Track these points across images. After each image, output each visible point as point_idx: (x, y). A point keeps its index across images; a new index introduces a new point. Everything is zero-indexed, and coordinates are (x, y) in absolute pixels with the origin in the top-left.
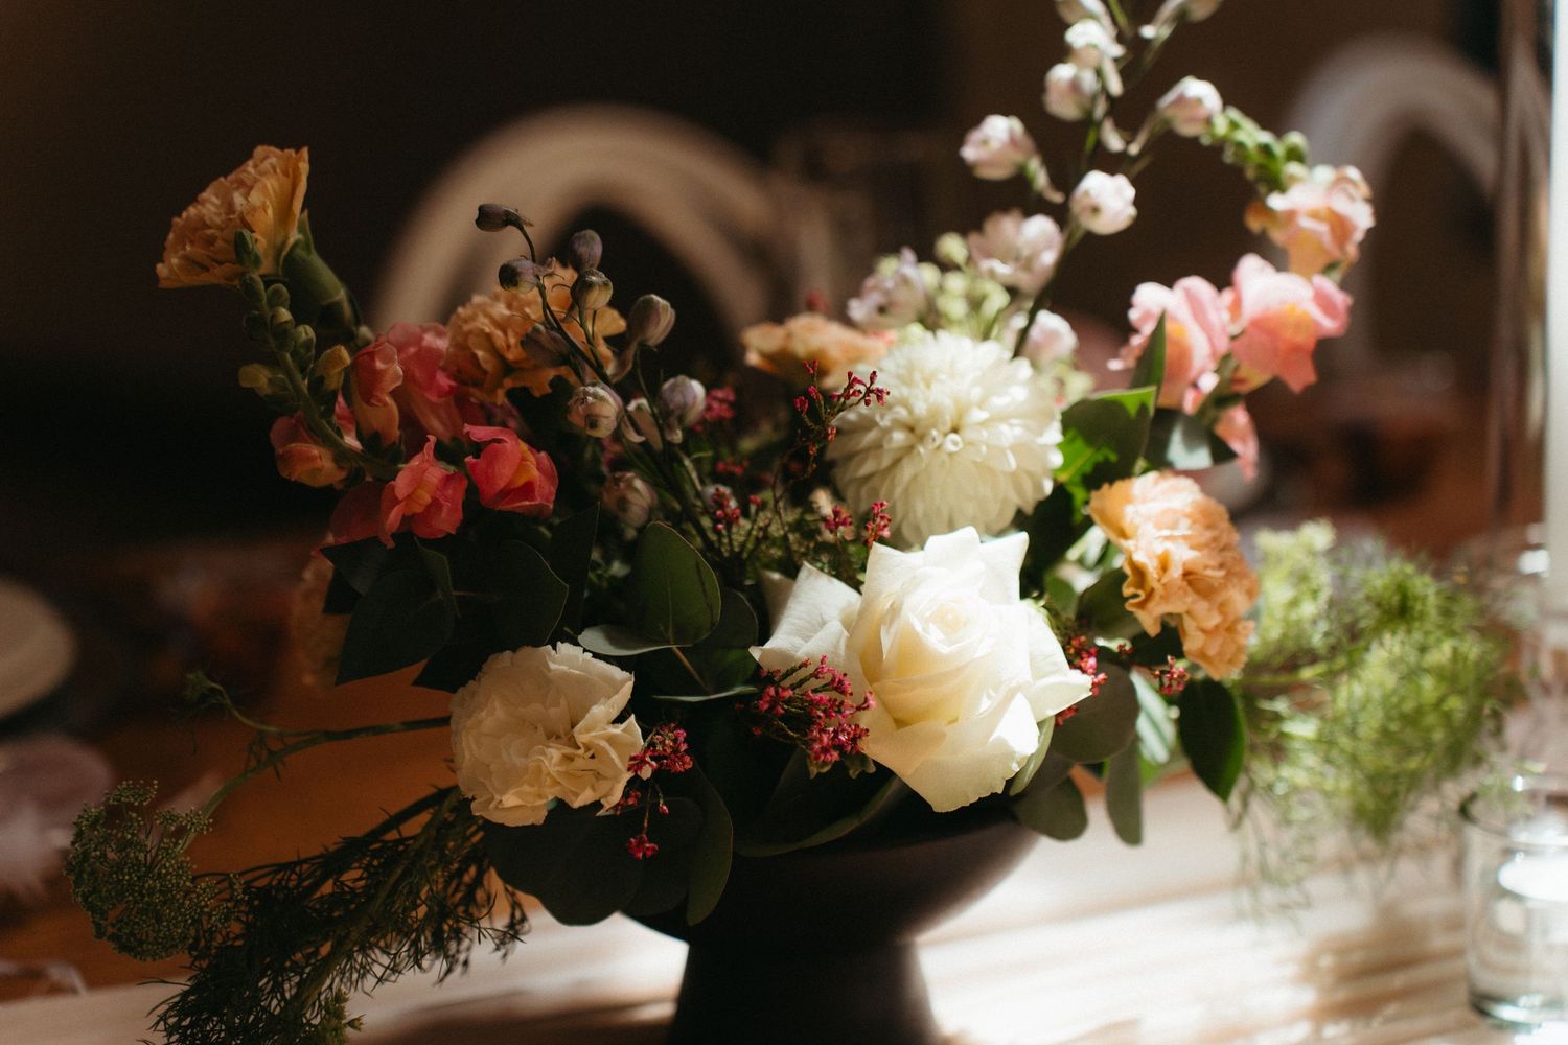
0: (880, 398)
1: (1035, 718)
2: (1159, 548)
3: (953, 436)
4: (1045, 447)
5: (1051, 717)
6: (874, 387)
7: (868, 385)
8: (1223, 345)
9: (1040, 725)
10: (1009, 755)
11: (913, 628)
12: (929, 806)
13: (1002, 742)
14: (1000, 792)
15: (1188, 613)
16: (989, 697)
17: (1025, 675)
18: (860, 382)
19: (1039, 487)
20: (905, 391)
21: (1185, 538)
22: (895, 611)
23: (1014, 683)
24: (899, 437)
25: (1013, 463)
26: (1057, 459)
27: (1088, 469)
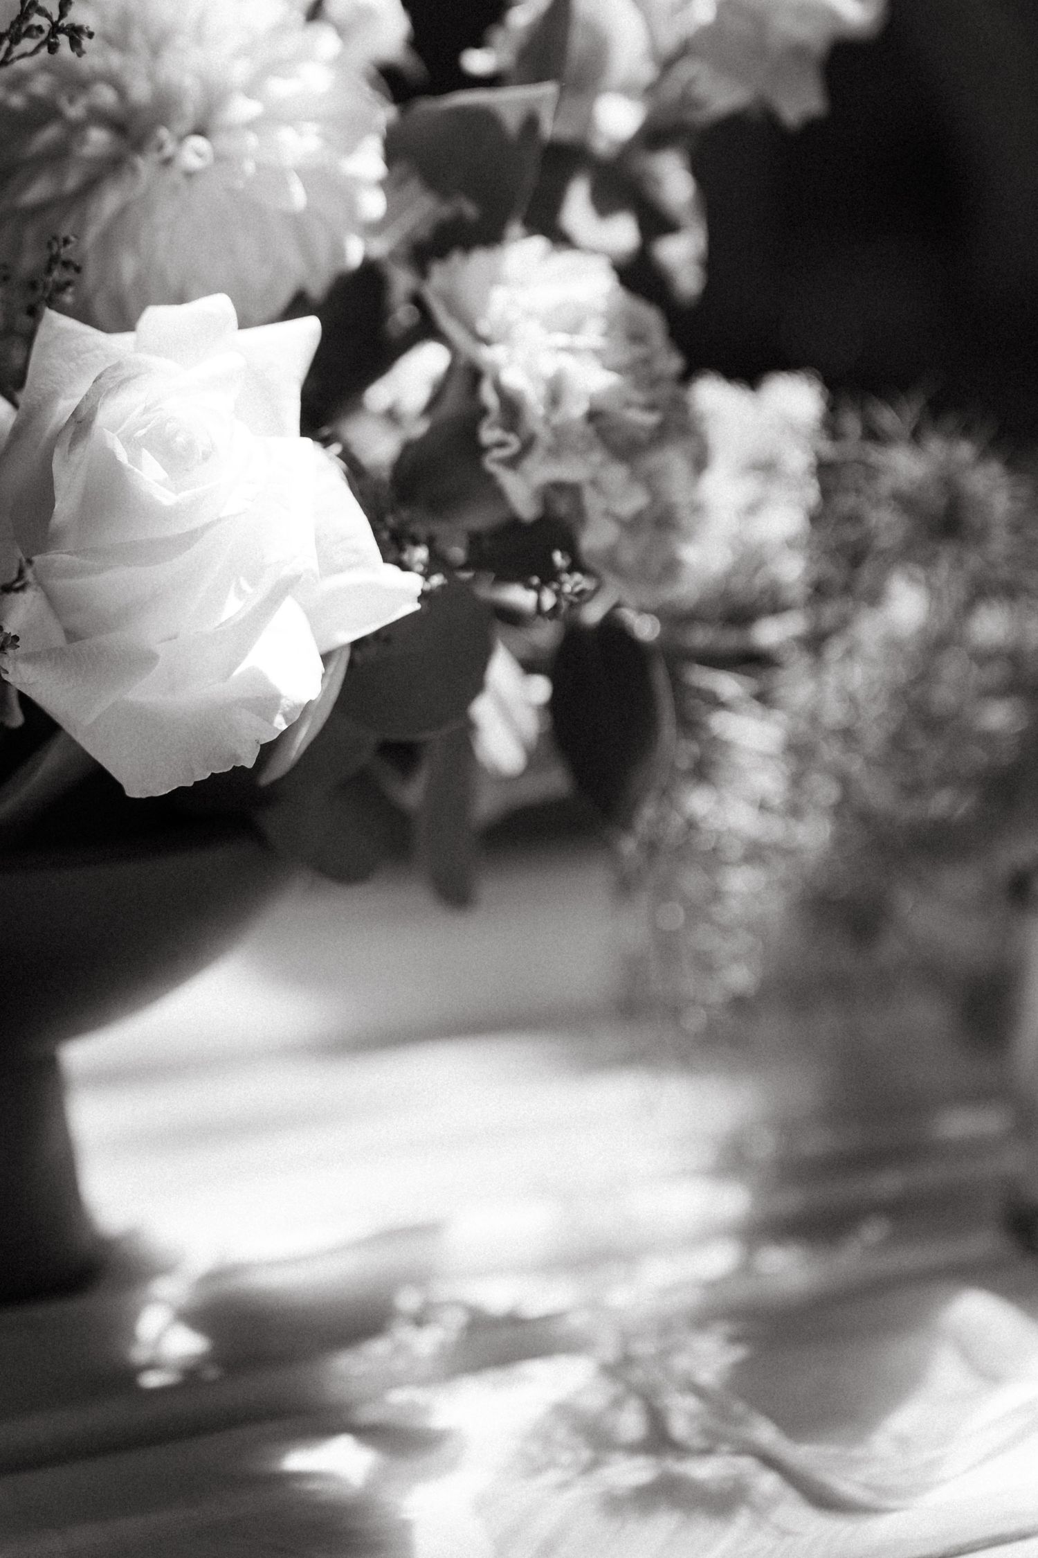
0: (75, 44)
1: (319, 647)
2: (548, 366)
3: (198, 142)
4: (355, 181)
5: (342, 647)
6: (65, 22)
7: (55, 18)
8: (669, 39)
9: (326, 658)
10: (266, 703)
11: (115, 457)
12: (119, 787)
13: (257, 678)
14: (249, 764)
15: (594, 483)
16: (240, 592)
17: (305, 560)
18: (42, 12)
19: (338, 251)
20: (115, 60)
21: (597, 353)
22: (81, 423)
23: (287, 571)
24: (98, 139)
25: (298, 196)
26: (374, 204)
27: (424, 232)
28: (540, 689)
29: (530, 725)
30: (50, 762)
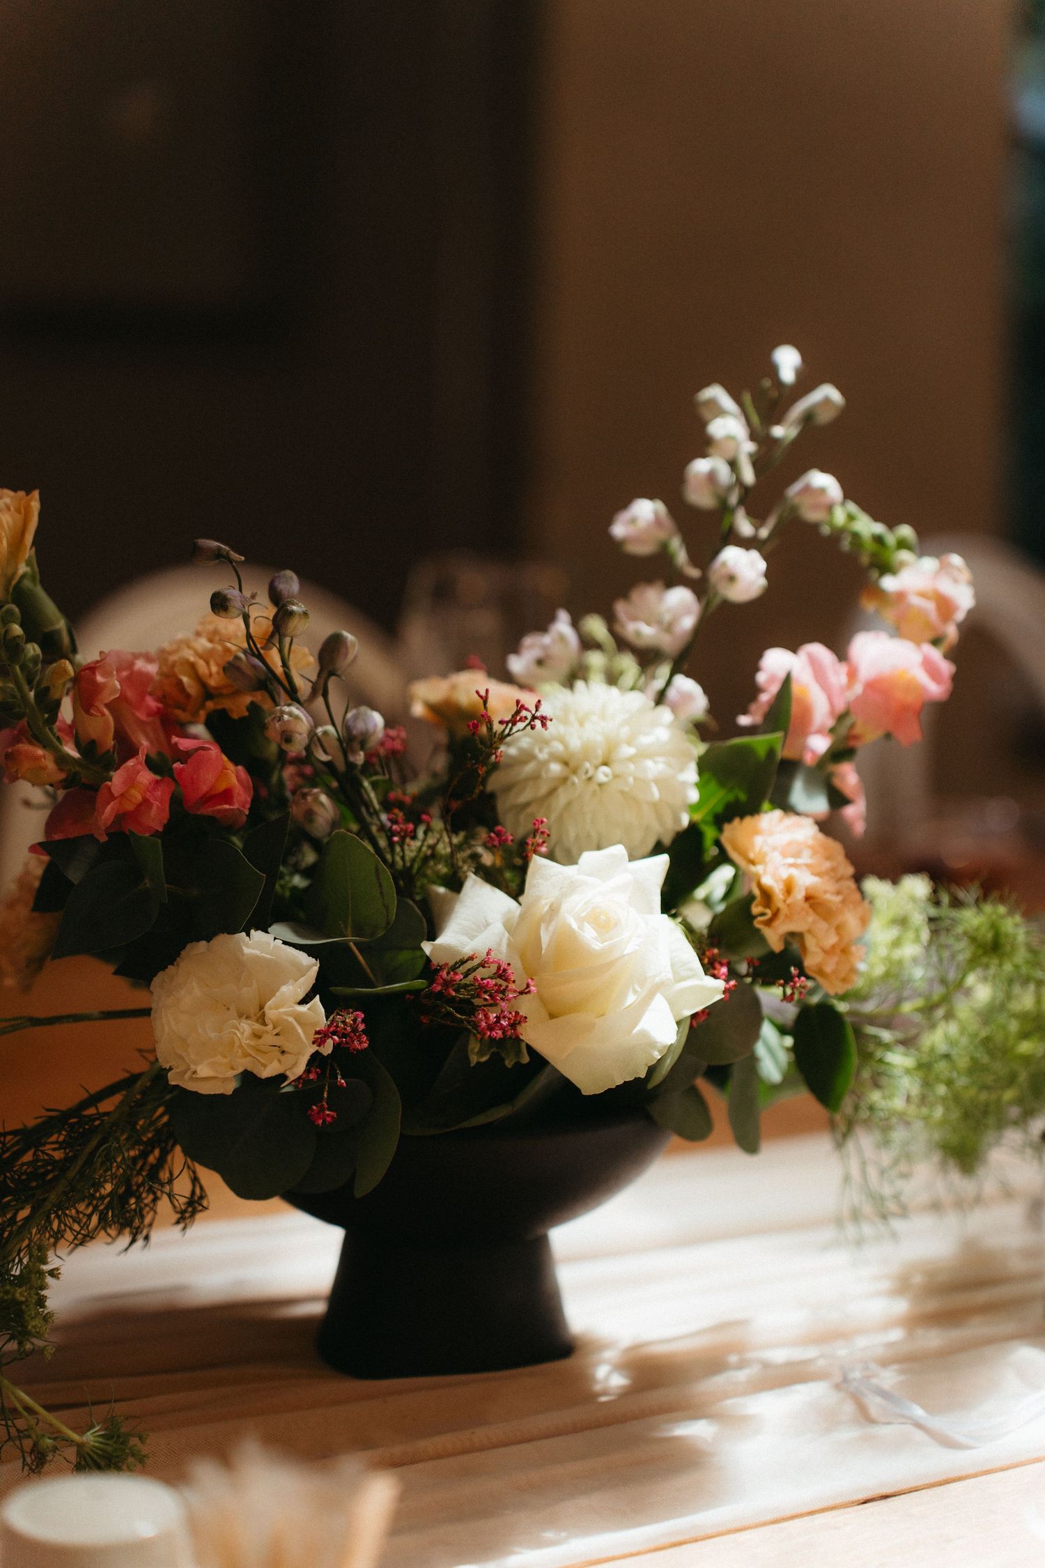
0: (544, 725)
1: (675, 1018)
2: (785, 873)
3: (605, 769)
4: (684, 784)
5: (686, 1018)
6: (538, 714)
7: (533, 712)
8: (840, 706)
9: (678, 1023)
10: (652, 1044)
11: (571, 927)
12: (578, 1090)
13: (644, 1034)
14: (643, 1075)
15: (809, 931)
16: (635, 992)
17: (668, 974)
18: (527, 709)
19: (677, 820)
20: (562, 729)
21: (808, 866)
22: (554, 910)
23: (657, 980)
24: (556, 768)
25: (656, 793)
26: (694, 796)
27: (720, 809)
28: (789, 1041)
29: (784, 1058)
30: (541, 1082)
